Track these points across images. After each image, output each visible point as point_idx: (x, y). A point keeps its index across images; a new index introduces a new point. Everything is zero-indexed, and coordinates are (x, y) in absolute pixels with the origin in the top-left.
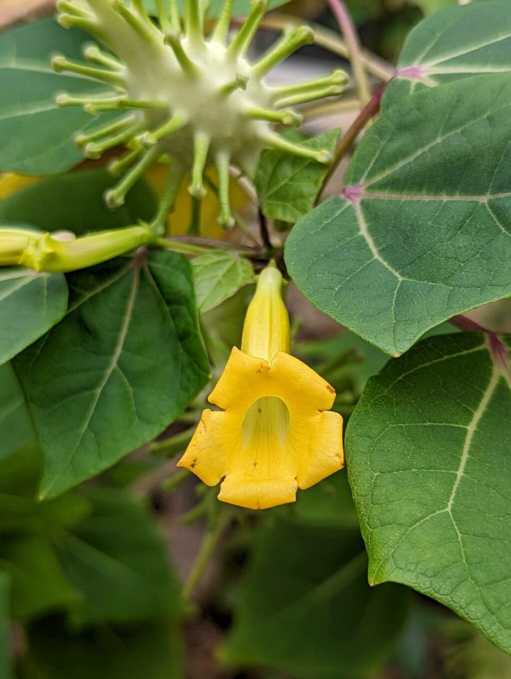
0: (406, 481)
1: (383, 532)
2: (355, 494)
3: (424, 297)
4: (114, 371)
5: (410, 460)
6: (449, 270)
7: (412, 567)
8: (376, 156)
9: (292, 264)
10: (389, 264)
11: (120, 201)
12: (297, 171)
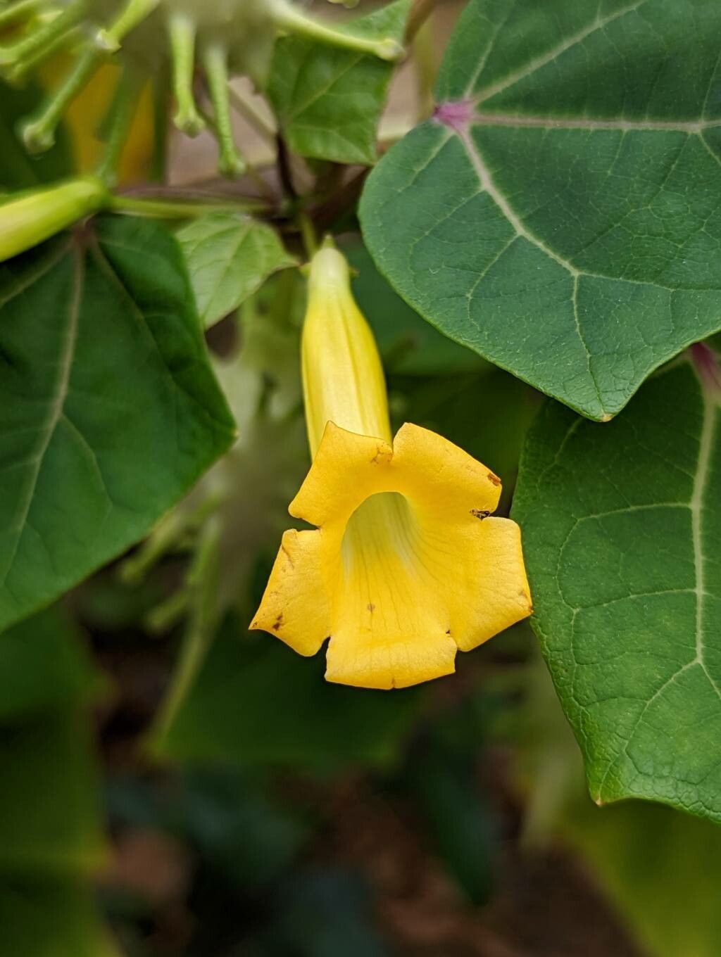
0: (625, 619)
1: (605, 712)
2: (546, 647)
3: (629, 309)
4: (58, 425)
5: (623, 580)
6: (658, 256)
7: (665, 772)
8: (488, 51)
9: (381, 251)
10: (547, 244)
11: (47, 141)
12: (342, 73)
